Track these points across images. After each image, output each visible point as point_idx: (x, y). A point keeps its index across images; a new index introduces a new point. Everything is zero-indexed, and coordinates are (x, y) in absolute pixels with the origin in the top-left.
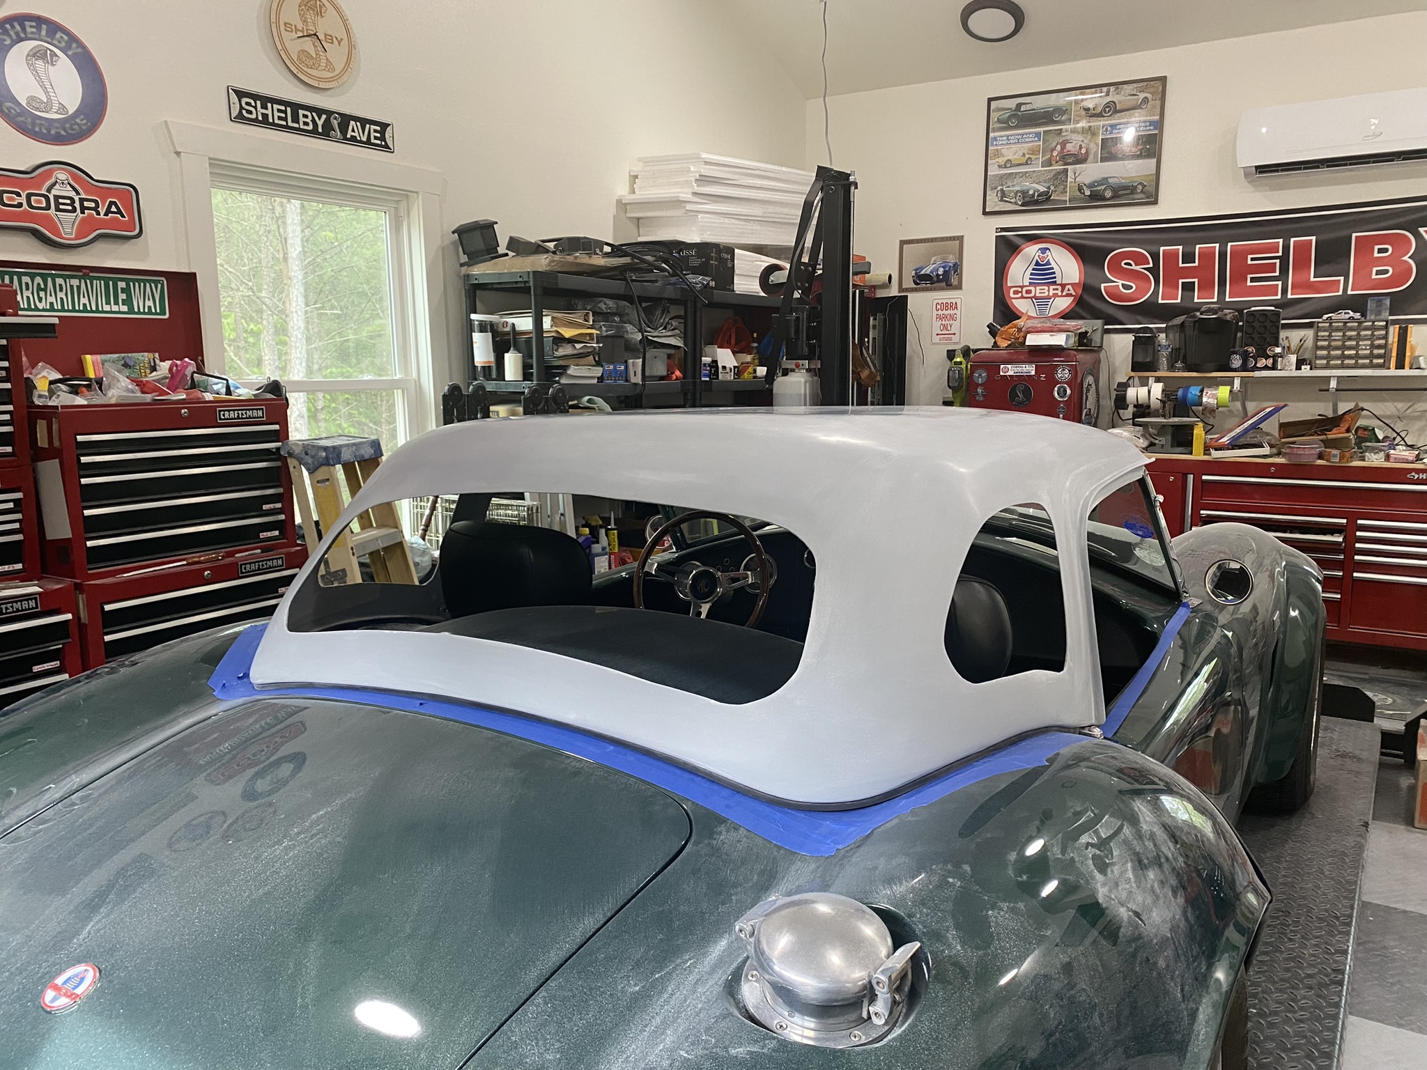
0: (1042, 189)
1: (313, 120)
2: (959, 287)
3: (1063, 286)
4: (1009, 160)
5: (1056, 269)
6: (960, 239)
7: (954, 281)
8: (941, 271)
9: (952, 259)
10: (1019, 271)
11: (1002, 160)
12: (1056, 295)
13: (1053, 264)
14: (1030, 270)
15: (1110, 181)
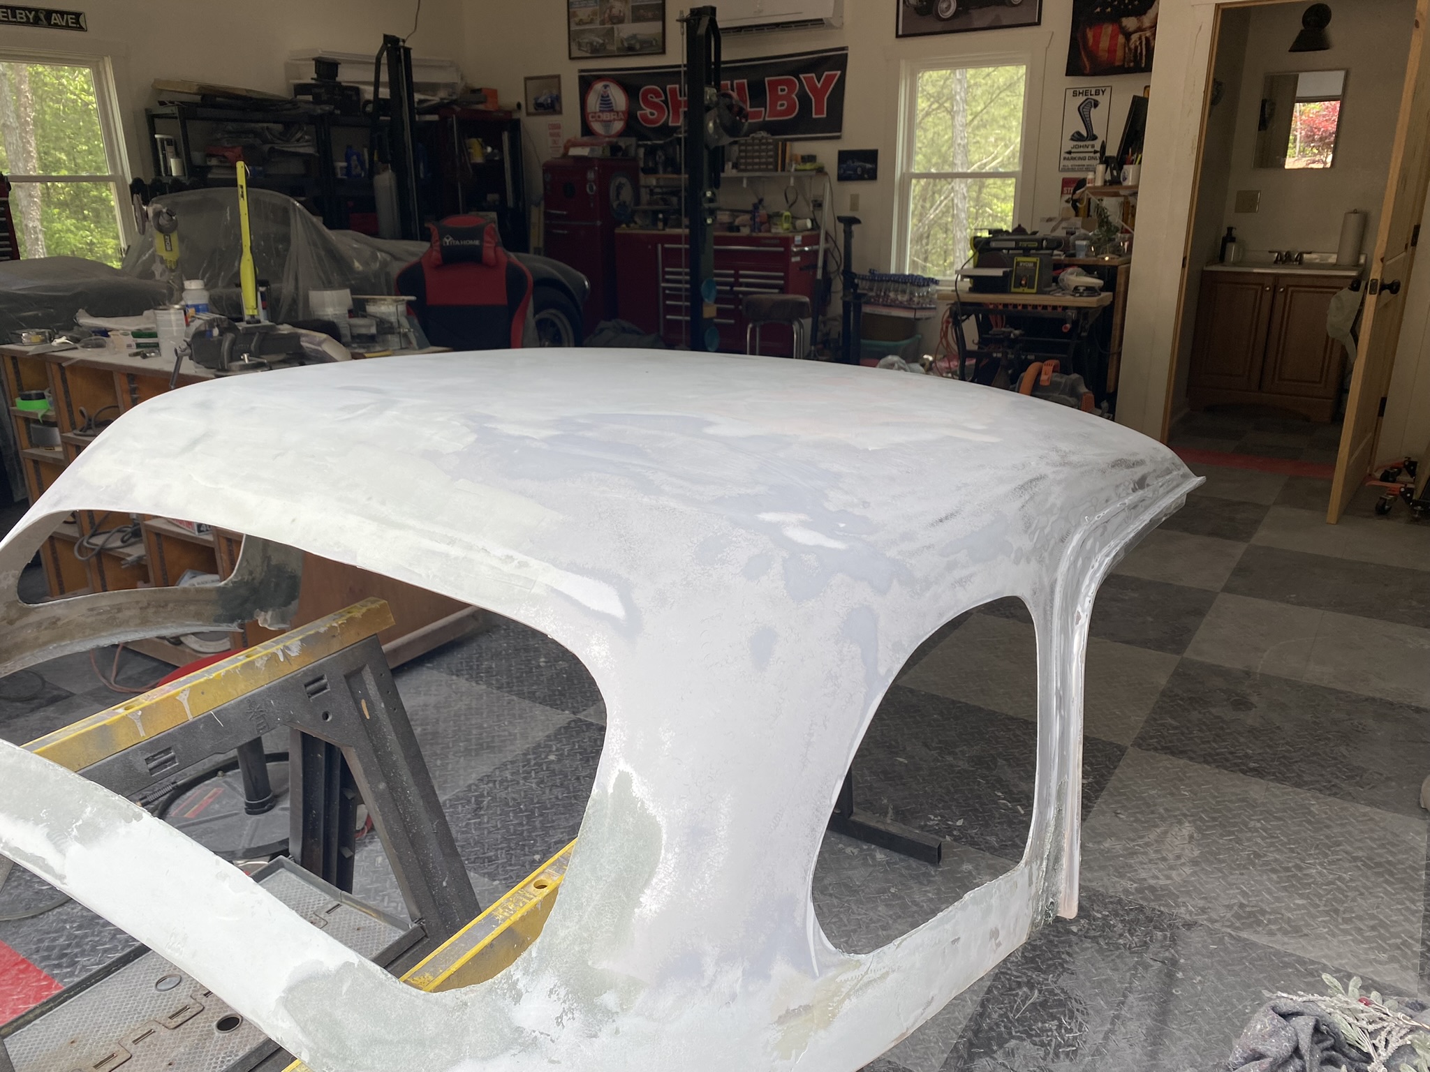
0: (601, 41)
1: (27, 16)
2: (560, 112)
3: (618, 113)
4: (581, 20)
5: (613, 100)
6: (558, 77)
7: (557, 108)
8: (549, 101)
9: (555, 92)
10: (593, 101)
11: (577, 19)
12: (614, 120)
13: (611, 97)
14: (599, 102)
15: (639, 37)
